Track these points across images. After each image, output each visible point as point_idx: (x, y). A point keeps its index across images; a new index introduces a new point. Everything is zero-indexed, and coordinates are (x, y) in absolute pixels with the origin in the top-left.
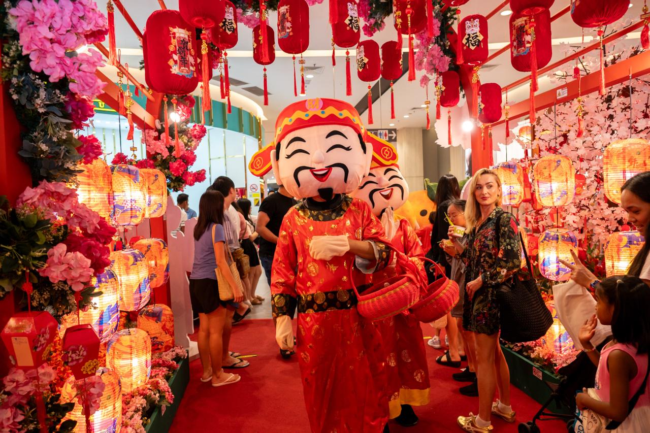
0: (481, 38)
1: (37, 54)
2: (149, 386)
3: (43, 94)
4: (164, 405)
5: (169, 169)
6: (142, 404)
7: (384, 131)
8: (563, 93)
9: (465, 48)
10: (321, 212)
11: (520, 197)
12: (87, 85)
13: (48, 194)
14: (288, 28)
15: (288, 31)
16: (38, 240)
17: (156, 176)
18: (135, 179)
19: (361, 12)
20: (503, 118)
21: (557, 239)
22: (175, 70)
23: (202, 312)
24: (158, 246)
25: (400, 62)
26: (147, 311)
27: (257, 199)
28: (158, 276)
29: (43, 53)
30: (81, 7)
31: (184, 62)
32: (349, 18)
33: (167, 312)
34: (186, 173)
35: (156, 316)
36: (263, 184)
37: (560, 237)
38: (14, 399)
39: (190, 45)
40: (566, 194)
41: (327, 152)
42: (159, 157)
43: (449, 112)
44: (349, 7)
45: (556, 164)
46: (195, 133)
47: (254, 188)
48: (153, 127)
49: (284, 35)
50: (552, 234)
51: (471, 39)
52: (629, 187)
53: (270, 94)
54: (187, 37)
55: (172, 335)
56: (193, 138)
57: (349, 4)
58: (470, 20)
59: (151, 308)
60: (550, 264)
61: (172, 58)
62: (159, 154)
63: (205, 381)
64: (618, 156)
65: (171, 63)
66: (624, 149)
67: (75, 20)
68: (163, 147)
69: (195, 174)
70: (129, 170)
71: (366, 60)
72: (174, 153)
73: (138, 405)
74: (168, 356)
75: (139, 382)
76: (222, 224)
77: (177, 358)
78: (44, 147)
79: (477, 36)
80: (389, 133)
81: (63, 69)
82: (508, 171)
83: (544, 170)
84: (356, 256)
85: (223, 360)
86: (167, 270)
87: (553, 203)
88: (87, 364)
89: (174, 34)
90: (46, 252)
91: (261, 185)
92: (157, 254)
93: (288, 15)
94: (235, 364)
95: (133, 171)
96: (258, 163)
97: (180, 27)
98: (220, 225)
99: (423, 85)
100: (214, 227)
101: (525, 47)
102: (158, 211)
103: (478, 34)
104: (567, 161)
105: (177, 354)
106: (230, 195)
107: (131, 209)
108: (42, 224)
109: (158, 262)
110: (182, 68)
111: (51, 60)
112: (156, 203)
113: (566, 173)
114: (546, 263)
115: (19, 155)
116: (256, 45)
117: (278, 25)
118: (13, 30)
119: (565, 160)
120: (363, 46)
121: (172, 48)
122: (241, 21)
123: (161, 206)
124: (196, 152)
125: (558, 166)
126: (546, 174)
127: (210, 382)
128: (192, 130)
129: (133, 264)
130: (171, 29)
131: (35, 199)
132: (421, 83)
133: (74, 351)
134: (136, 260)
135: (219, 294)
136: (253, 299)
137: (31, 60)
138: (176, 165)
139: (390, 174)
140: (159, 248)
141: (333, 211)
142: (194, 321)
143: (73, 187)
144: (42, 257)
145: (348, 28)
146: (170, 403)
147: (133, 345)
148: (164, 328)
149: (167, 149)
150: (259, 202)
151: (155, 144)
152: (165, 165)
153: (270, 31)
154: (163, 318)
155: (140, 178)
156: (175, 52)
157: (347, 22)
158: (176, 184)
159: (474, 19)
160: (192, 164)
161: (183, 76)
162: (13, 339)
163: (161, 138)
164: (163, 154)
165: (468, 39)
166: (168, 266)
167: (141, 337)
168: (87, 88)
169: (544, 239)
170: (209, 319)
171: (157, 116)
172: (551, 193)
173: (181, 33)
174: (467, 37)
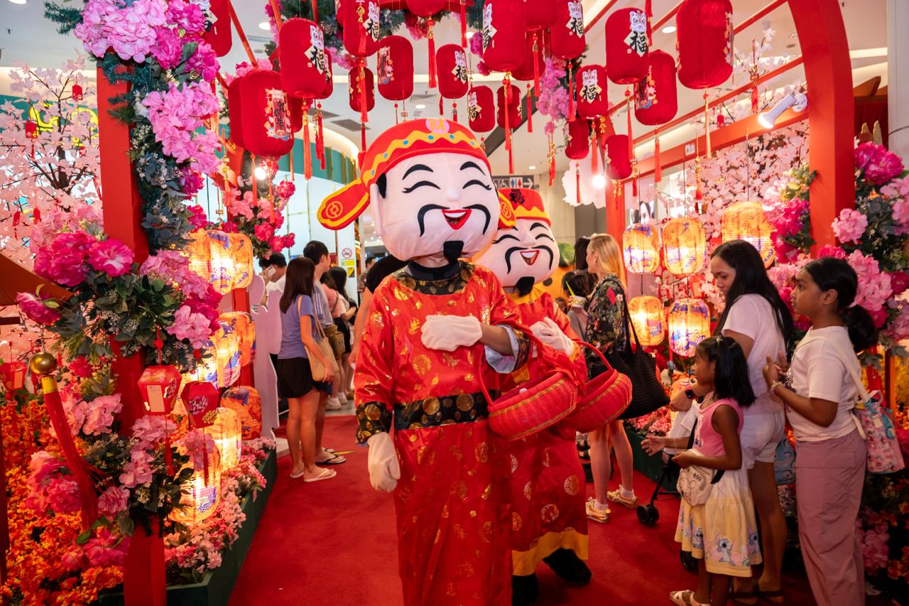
0: (599, 90)
1: (169, 140)
2: (239, 469)
3: (165, 171)
4: (256, 488)
5: (253, 233)
6: (234, 486)
7: (518, 179)
8: (690, 150)
9: (582, 101)
10: (434, 282)
11: (655, 264)
12: (207, 164)
13: (167, 262)
14: (389, 73)
15: (389, 75)
16: (165, 302)
17: (242, 241)
18: (225, 246)
19: (475, 48)
20: (633, 175)
21: (686, 309)
22: (271, 133)
23: (293, 397)
24: (244, 320)
25: (518, 109)
26: (232, 393)
27: (351, 268)
28: (244, 353)
29: (173, 140)
30: (201, 94)
31: (280, 125)
32: (457, 68)
33: (254, 395)
34: (273, 238)
35: (241, 398)
36: (359, 247)
37: (689, 308)
38: (143, 444)
39: (286, 106)
40: (695, 259)
41: (464, 188)
42: (242, 219)
43: (577, 165)
44: (456, 57)
45: (684, 227)
46: (283, 191)
47: (347, 253)
48: (235, 185)
49: (384, 80)
50: (681, 304)
51: (588, 91)
52: (720, 253)
53: (368, 129)
54: (283, 98)
55: (260, 420)
56: (280, 197)
57: (456, 52)
58: (587, 71)
59: (236, 390)
60: (679, 338)
61: (268, 120)
62: (242, 216)
63: (295, 477)
64: (733, 221)
65: (267, 125)
66: (738, 213)
67: (195, 105)
68: (247, 208)
69: (283, 238)
70: (219, 236)
71: (479, 109)
72: (259, 215)
73: (231, 486)
74: (255, 444)
75: (230, 464)
76: (310, 296)
77: (265, 448)
78: (165, 219)
79: (594, 88)
80: (524, 181)
81: (188, 152)
82: (640, 234)
83: (672, 234)
84: (486, 347)
85: (316, 455)
86: (254, 347)
87: (682, 270)
88: (207, 414)
89: (270, 95)
90: (173, 313)
91: (357, 249)
92: (243, 329)
93: (388, 57)
94: (329, 460)
95: (223, 237)
96: (334, 210)
97: (276, 89)
98: (307, 297)
99: (548, 133)
100: (300, 299)
101: (647, 99)
102: (244, 281)
103: (596, 86)
104: (696, 225)
105: (264, 444)
106: (321, 264)
107: (222, 278)
108: (167, 289)
109: (244, 338)
110: (279, 131)
111: (179, 146)
112: (241, 272)
113: (695, 238)
114: (676, 336)
115: (142, 227)
116: (352, 90)
117: (378, 69)
118: (141, 116)
119: (694, 222)
120: (475, 93)
121: (268, 111)
122: (335, 61)
123: (247, 275)
124: (284, 213)
125: (685, 229)
126: (674, 239)
127: (302, 478)
128: (278, 188)
129: (224, 337)
130: (267, 90)
131: (158, 267)
132: (546, 131)
133: (198, 401)
134: (227, 333)
135: (311, 374)
136: (348, 393)
137: (163, 146)
138: (262, 228)
139: (538, 230)
140: (245, 322)
141: (450, 282)
142: (280, 416)
143: (187, 255)
144: (170, 317)
145: (456, 79)
146: (262, 488)
147: (224, 423)
148: (251, 411)
149: (251, 211)
150: (353, 272)
151: (238, 205)
152: (249, 228)
153: (369, 74)
154: (249, 400)
155: (230, 245)
156: (271, 115)
157: (454, 72)
158: (261, 250)
159: (592, 70)
160: (279, 227)
161: (280, 140)
162: (148, 387)
163: (245, 197)
164: (247, 216)
165: (585, 91)
166: (254, 342)
167: (231, 416)
168: (206, 167)
169: (673, 310)
170: (300, 404)
171: (239, 172)
172: (679, 259)
173: (277, 95)
174: (584, 89)
